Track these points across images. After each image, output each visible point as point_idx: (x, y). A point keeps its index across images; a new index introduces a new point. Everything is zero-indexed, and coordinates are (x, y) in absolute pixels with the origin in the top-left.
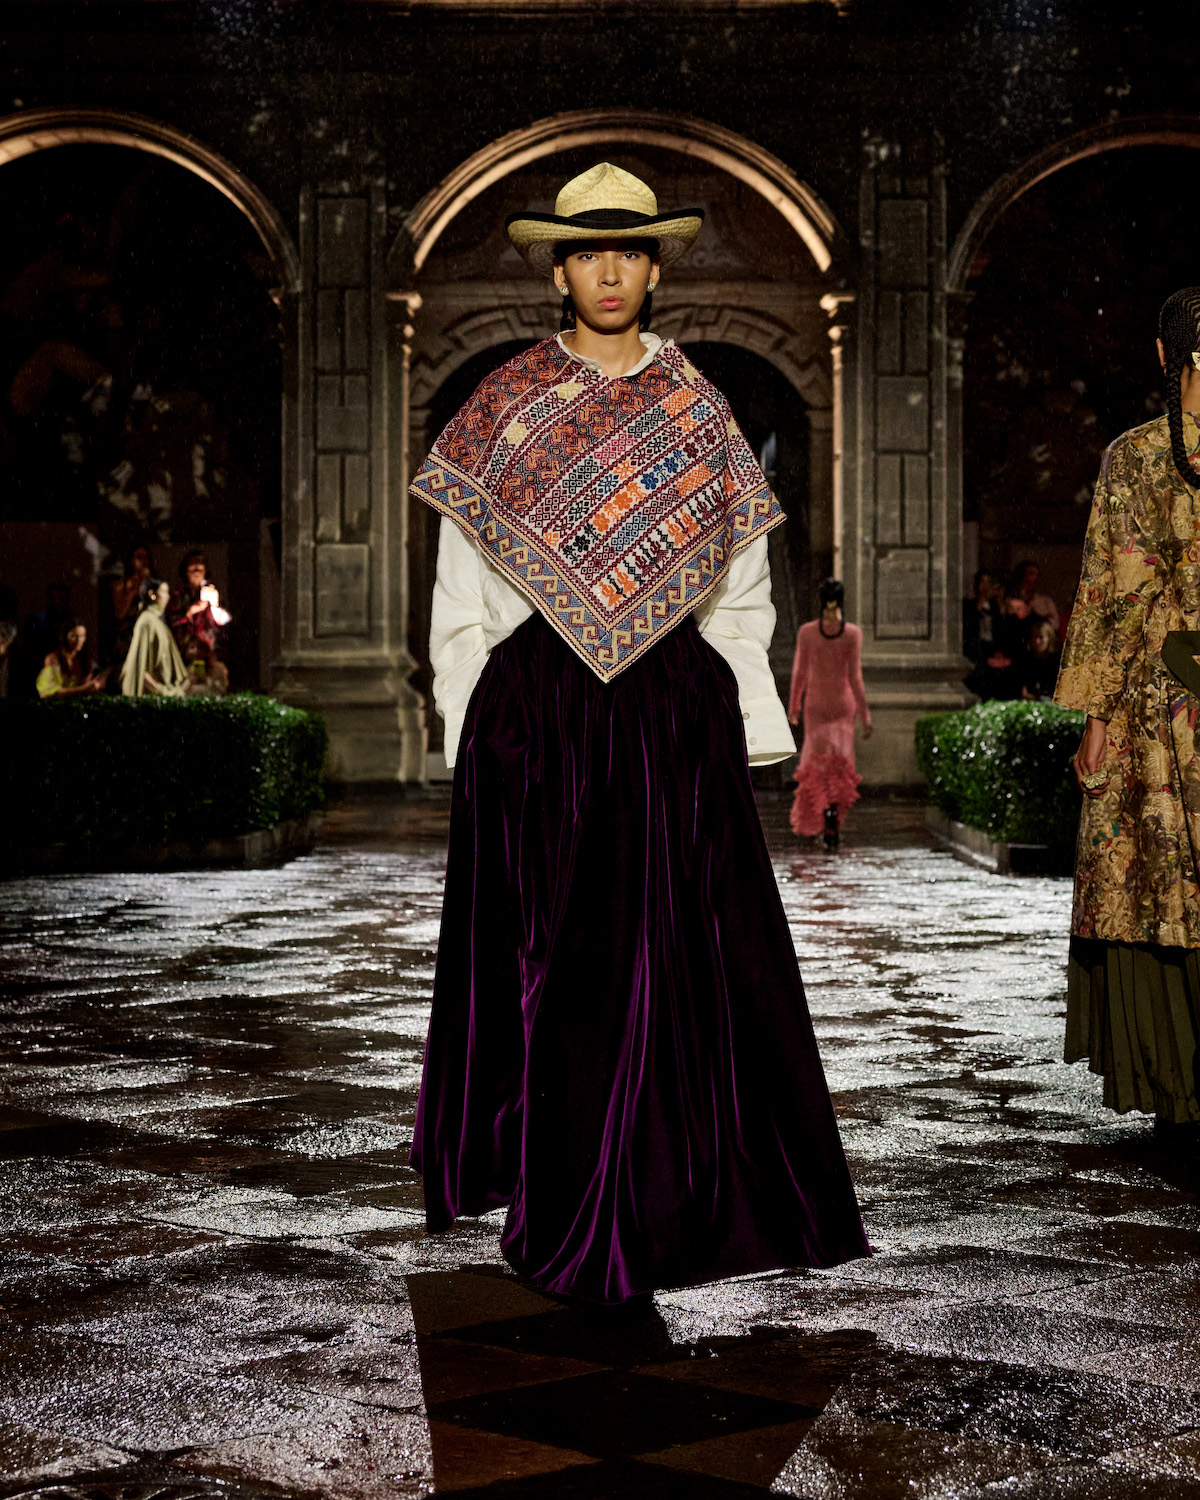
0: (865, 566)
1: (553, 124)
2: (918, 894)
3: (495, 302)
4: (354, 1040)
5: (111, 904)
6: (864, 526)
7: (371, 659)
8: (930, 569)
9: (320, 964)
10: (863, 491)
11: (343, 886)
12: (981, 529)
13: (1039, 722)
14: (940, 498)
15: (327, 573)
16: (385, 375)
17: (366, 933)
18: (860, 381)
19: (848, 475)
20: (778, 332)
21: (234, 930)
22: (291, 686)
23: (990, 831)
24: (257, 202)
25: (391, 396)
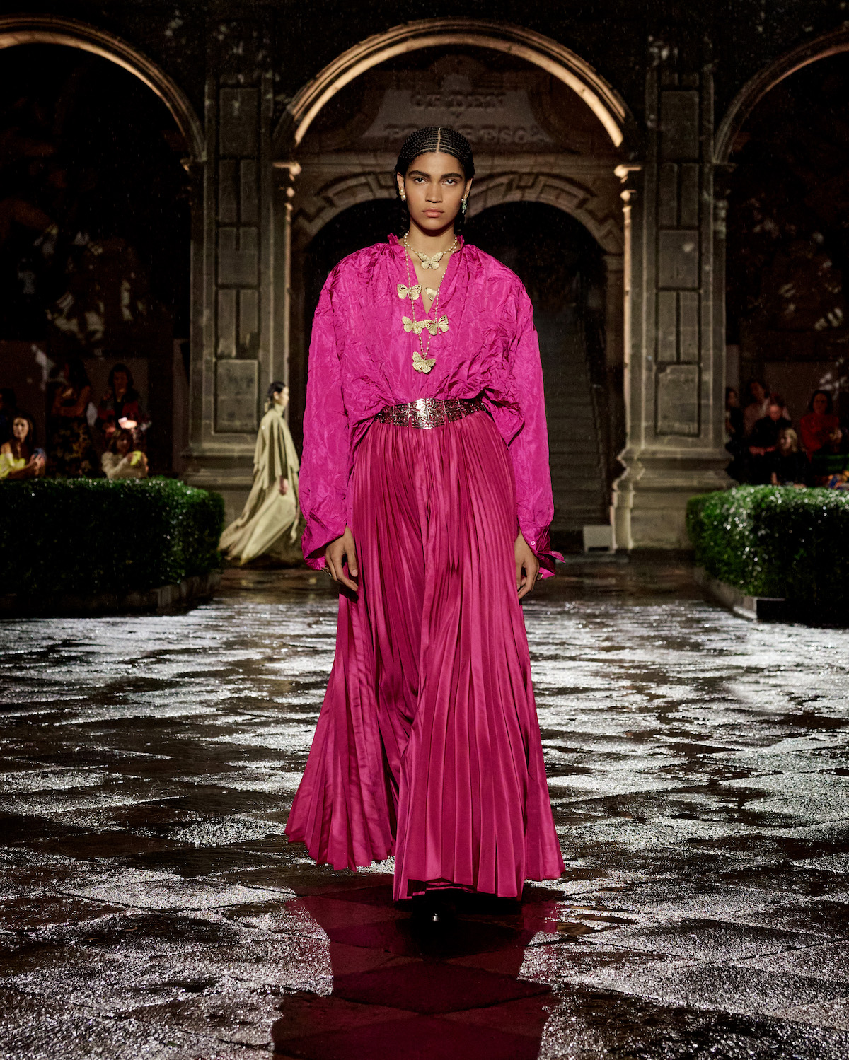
0: (649, 378)
1: (405, 30)
3: (358, 170)
4: (236, 752)
5: (51, 643)
6: (648, 347)
8: (700, 382)
9: (212, 691)
10: (648, 318)
11: (231, 629)
12: (741, 350)
13: (780, 502)
14: (708, 324)
15: (226, 382)
16: (272, 226)
17: (247, 665)
18: (645, 232)
19: (636, 307)
20: (581, 194)
21: (146, 664)
22: (198, 472)
23: (742, 587)
24: (172, 90)
25: (276, 243)
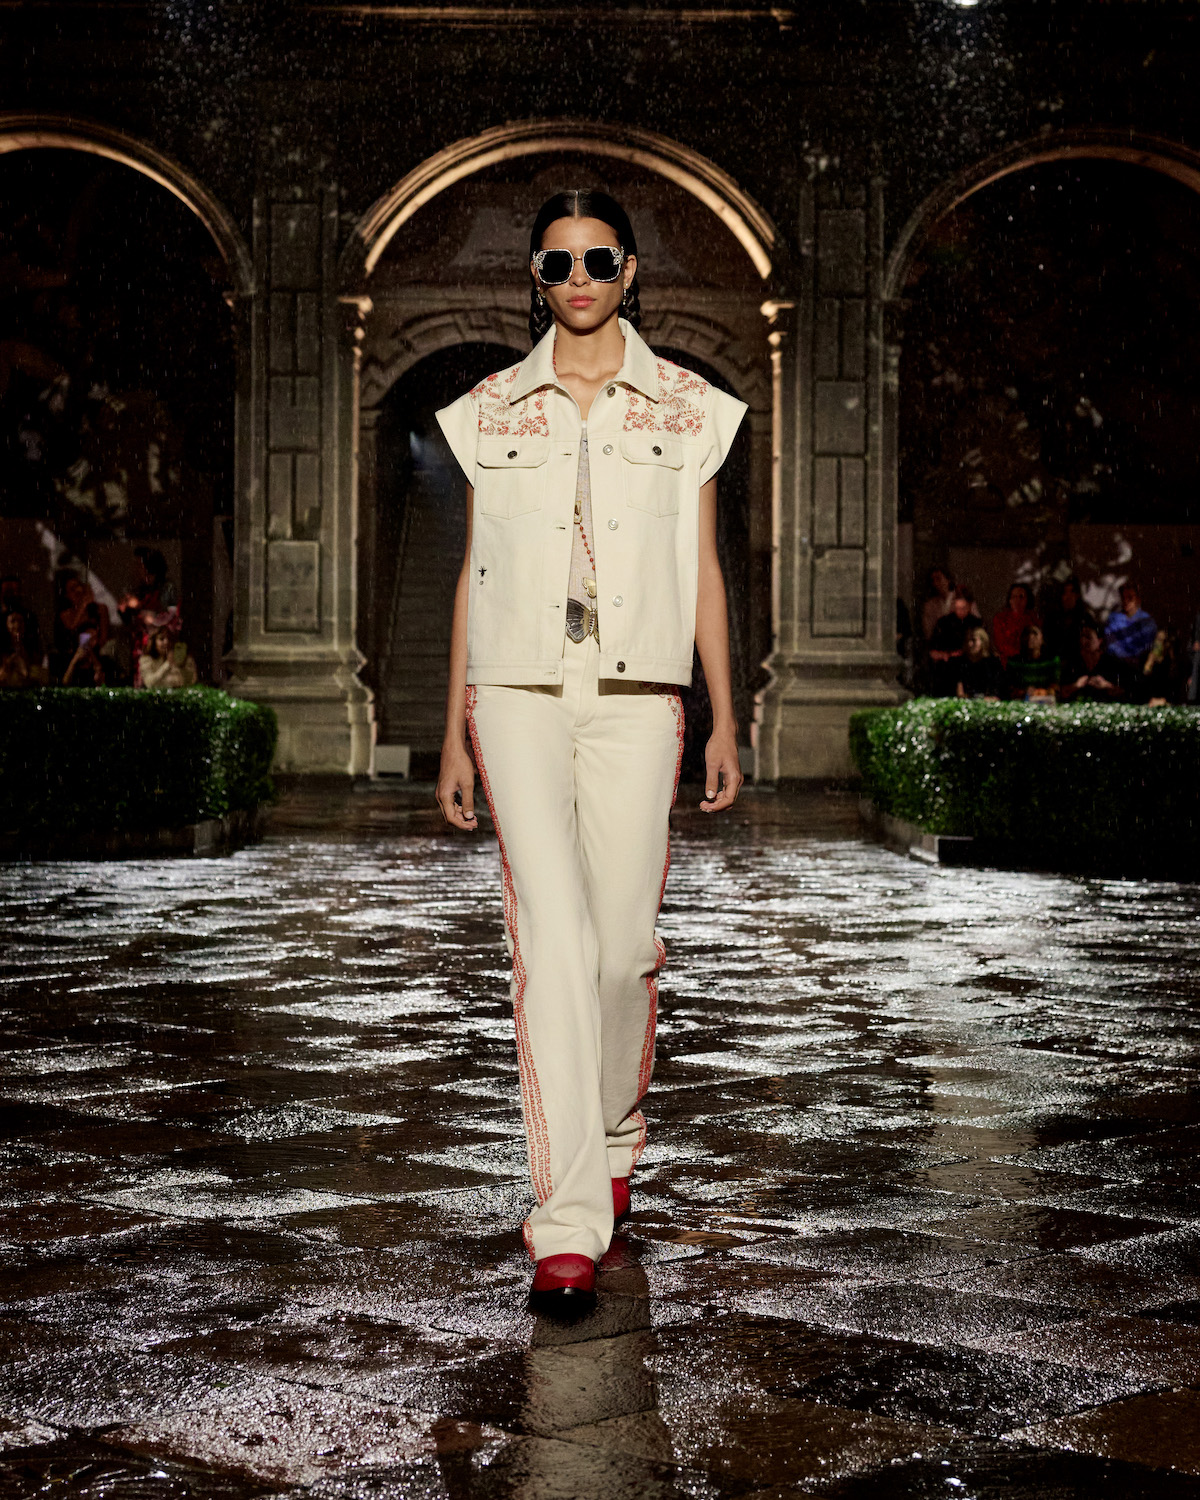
0: (803, 565)
1: (502, 132)
2: (849, 886)
3: (443, 306)
4: (295, 1025)
5: (62, 892)
6: (801, 526)
7: (321, 655)
8: (866, 570)
9: (264, 950)
10: (801, 491)
11: (285, 874)
12: (915, 530)
13: (967, 718)
14: (875, 500)
15: (279, 570)
16: (336, 377)
17: (310, 920)
18: (799, 386)
19: (787, 476)
20: (718, 336)
21: (181, 917)
22: (243, 680)
23: (920, 823)
24: (212, 206)
25: (341, 398)
